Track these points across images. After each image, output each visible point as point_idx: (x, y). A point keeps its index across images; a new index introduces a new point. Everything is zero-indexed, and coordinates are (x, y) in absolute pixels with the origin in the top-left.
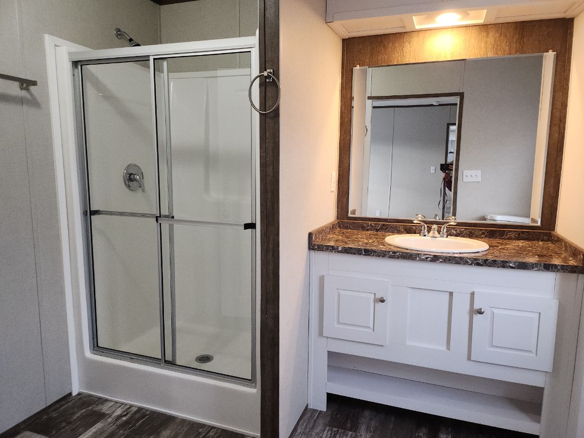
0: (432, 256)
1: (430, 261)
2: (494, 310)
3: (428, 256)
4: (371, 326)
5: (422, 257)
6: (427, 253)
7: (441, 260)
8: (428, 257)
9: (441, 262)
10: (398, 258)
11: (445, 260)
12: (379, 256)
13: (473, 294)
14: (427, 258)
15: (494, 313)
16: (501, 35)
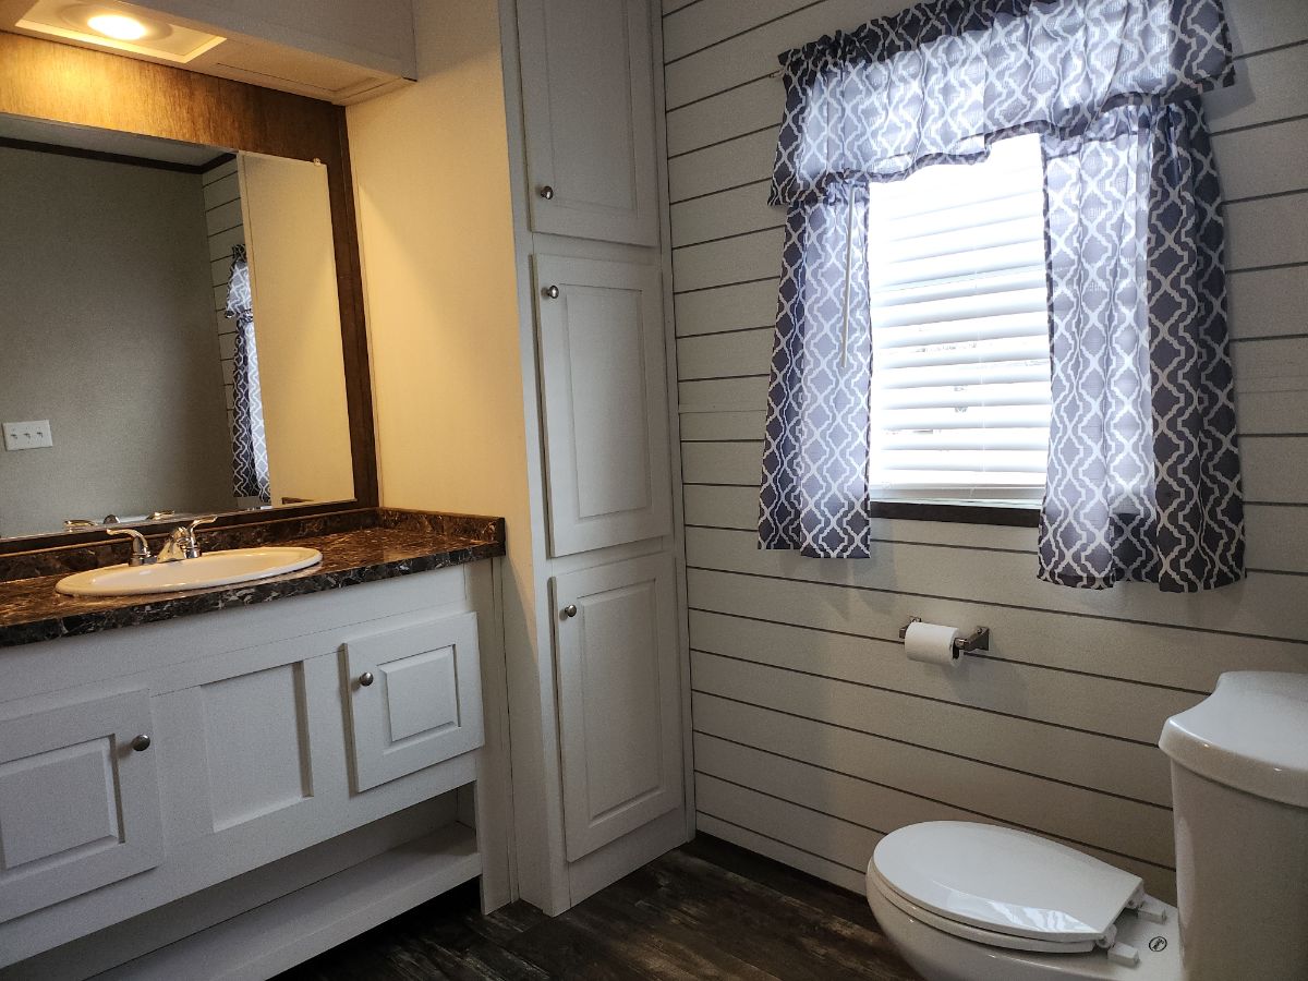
0: (253, 590)
1: (252, 602)
2: (383, 668)
3: (244, 592)
4: (114, 831)
5: (231, 599)
6: (241, 586)
7: (274, 594)
8: (246, 595)
9: (275, 598)
10: (170, 617)
11: (283, 593)
12: (114, 626)
13: (342, 651)
14: (242, 598)
15: (386, 675)
16: (219, 102)
